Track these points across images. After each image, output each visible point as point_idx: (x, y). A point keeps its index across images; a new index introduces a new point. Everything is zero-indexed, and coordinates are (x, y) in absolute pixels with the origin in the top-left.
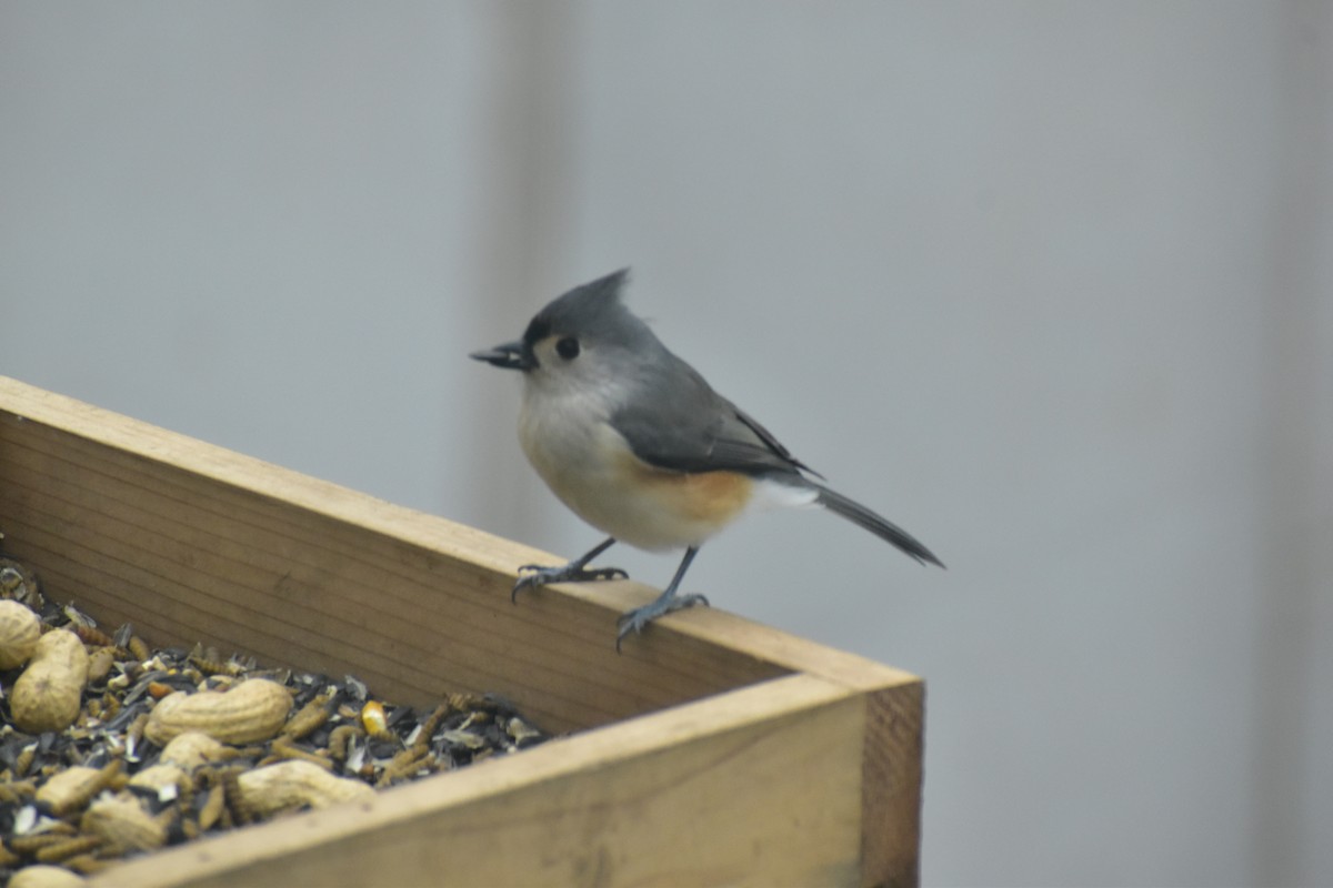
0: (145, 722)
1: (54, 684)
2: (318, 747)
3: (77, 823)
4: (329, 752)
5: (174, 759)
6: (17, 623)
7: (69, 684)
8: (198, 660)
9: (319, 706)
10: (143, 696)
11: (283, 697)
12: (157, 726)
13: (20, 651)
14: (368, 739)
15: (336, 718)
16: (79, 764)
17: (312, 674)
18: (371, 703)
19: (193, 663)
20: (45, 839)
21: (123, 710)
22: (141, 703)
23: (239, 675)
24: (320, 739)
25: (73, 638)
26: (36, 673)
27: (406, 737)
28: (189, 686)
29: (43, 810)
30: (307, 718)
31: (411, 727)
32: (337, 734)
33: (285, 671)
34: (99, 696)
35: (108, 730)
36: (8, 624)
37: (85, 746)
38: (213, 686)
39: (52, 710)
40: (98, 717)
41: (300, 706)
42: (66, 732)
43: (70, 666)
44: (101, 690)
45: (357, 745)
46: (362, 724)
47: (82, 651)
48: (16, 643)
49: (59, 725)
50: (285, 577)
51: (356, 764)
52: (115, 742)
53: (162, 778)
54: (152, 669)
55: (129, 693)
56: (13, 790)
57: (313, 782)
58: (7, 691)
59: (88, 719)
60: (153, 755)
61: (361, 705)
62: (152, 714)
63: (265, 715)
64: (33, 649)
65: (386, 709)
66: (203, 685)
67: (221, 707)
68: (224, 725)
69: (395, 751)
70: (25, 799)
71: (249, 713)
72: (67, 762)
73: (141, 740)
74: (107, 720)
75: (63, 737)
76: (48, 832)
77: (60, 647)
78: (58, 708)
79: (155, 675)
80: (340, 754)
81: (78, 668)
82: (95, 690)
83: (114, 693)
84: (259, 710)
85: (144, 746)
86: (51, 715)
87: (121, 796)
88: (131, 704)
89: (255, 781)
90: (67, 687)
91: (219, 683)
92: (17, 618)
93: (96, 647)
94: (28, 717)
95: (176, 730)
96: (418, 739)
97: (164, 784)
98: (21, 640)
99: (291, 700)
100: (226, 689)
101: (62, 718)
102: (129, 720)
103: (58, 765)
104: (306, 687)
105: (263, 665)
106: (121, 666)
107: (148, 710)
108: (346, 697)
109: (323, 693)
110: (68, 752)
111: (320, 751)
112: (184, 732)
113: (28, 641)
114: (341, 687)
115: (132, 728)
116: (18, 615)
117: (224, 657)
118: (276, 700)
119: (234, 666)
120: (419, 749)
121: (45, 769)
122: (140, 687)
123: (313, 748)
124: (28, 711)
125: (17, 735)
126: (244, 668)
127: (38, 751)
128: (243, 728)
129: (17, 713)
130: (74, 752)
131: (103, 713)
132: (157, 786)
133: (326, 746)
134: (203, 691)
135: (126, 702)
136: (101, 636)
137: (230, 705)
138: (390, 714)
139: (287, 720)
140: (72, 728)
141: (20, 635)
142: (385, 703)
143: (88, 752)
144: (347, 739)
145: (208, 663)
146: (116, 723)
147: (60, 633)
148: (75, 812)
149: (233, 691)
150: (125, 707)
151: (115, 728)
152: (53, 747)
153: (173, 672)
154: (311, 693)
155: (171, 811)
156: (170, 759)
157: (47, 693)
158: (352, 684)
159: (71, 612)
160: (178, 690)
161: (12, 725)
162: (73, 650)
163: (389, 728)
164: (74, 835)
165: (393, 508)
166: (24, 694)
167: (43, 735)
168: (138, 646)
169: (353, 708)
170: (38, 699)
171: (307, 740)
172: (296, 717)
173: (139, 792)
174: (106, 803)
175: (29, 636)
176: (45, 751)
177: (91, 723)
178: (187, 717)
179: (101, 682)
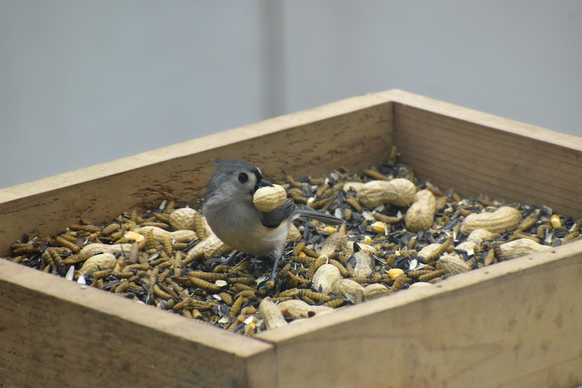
0: (460, 226)
1: (422, 211)
2: (533, 234)
3: (434, 265)
4: (537, 235)
5: (473, 240)
6: (406, 187)
7: (429, 211)
8: (481, 200)
9: (533, 217)
10: (459, 216)
11: (517, 214)
12: (465, 227)
13: (408, 199)
14: (553, 230)
15: (540, 222)
16: (434, 243)
17: (529, 205)
18: (554, 216)
19: (480, 202)
20: (422, 271)
21: (450, 222)
22: (458, 219)
23: (498, 206)
24: (533, 231)
25: (429, 193)
26: (415, 207)
27: (569, 229)
28: (477, 211)
29: (420, 261)
30: (527, 222)
31: (571, 225)
32: (540, 228)
33: (517, 204)
34: (441, 216)
35: (445, 229)
36: (403, 188)
37: (436, 236)
38: (488, 211)
39: (422, 222)
40: (441, 225)
41: (524, 218)
42: (428, 231)
43: (429, 205)
44: (442, 214)
45: (549, 233)
46: (551, 224)
47: (433, 199)
48: (406, 196)
49: (425, 228)
50: (516, 165)
51: (549, 240)
52: (448, 234)
53: (468, 247)
54: (463, 205)
55: (453, 214)
56: (407, 253)
57: (531, 247)
58: (404, 216)
59: (437, 226)
60: (464, 239)
61: (550, 217)
62: (463, 223)
63: (510, 221)
64: (413, 198)
65: (561, 218)
66: (484, 210)
67: (491, 218)
68: (493, 226)
69: (565, 234)
70: (413, 257)
71: (503, 221)
72: (429, 243)
73: (459, 233)
74: (445, 226)
75: (427, 233)
76: (422, 269)
77: (424, 197)
78: (424, 221)
79: (464, 207)
80: (542, 236)
81: (432, 205)
82: (439, 214)
83: (447, 215)
84: (507, 219)
85: (460, 235)
86: (422, 224)
87: (452, 254)
88: (455, 219)
89: (506, 247)
90: (428, 213)
91: (490, 209)
92: (406, 185)
93: (439, 197)
94: (413, 225)
95: (473, 228)
96: (574, 229)
97: (469, 249)
98: (409, 194)
99: (521, 215)
100: (493, 211)
101: (426, 225)
102: (454, 225)
103: (425, 244)
104: (527, 210)
105: (508, 202)
106: (449, 205)
107: (461, 221)
108: (544, 213)
109: (534, 212)
110: (429, 239)
111: (534, 235)
112: (477, 229)
113: (412, 195)
114: (541, 210)
115: (455, 228)
116: (407, 184)
117: (492, 200)
118: (514, 215)
119: (496, 203)
120: (575, 233)
121: (420, 246)
122: (457, 212)
123: (530, 234)
124: (412, 223)
125: (408, 233)
126: (500, 204)
127: (417, 239)
128: (501, 227)
129: (408, 224)
130: (432, 238)
131: (443, 223)
132: (466, 250)
133: (536, 233)
134: (484, 212)
135: (452, 218)
136: (441, 193)
137: (495, 217)
138: (562, 220)
139: (519, 223)
140: (431, 229)
141: (408, 192)
142: (560, 216)
143: (437, 239)
144: (545, 230)
145: (486, 202)
146: (448, 227)
147: (424, 191)
148: (433, 261)
149: (496, 212)
150: (452, 220)
151: (448, 229)
152: (423, 237)
153: (471, 206)
154: (529, 212)
155: (472, 259)
156: (471, 239)
157: (420, 215)
158: (546, 209)
159: (428, 184)
160: (473, 212)
161: (406, 229)
162: (430, 198)
163: (562, 225)
164: (433, 270)
165: (560, 135)
166: (411, 216)
167: (419, 233)
168: (456, 196)
169: (546, 217)
170: (416, 218)
171: (528, 231)
172: (523, 222)
173: (459, 252)
174: (446, 256)
175: (411, 193)
176: (420, 238)
177: (438, 227)
178: (478, 223)
179: (442, 211)
